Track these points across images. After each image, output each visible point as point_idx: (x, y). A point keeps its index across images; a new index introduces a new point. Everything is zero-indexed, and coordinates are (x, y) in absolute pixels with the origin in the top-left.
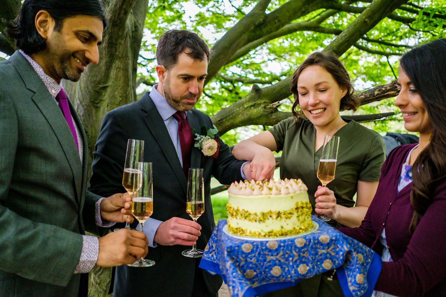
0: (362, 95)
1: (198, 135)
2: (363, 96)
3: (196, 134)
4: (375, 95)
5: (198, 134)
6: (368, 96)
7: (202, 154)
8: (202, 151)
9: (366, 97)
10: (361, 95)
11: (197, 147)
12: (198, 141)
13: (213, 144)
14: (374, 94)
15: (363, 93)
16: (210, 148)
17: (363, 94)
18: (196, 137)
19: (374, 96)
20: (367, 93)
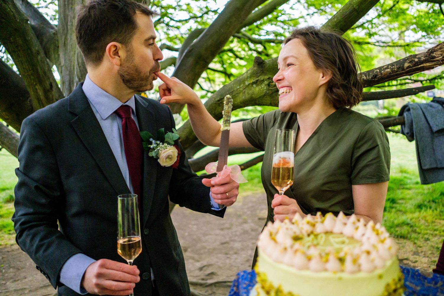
0: (388, 68)
1: (153, 141)
2: (389, 70)
3: (151, 140)
4: (405, 68)
5: (154, 139)
6: (396, 69)
7: (159, 164)
8: (158, 160)
9: (393, 71)
10: (386, 69)
11: (151, 156)
12: (154, 149)
13: (172, 152)
14: (403, 67)
15: (389, 65)
16: (169, 157)
17: (390, 67)
18: (151, 143)
19: (403, 69)
20: (394, 65)
